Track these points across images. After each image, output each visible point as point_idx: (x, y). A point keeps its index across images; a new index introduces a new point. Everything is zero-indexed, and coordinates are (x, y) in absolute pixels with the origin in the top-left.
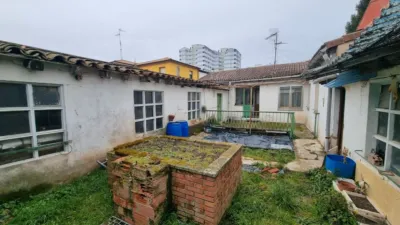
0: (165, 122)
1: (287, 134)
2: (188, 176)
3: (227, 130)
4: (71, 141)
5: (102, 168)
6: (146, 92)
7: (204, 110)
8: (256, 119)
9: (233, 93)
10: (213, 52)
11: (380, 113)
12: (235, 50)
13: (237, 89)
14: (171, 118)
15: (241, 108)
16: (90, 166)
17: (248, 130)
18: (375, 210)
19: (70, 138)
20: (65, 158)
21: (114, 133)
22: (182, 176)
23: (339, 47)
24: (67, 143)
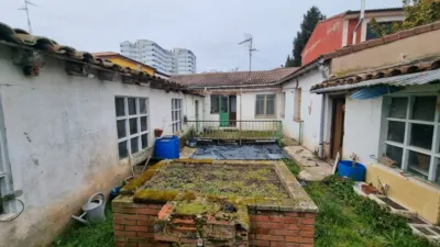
0: (151, 140)
1: (276, 143)
2: (276, 217)
3: (215, 142)
4: (20, 192)
5: (78, 225)
6: (129, 99)
7: (186, 120)
8: (233, 128)
9: (208, 100)
10: (164, 51)
11: (390, 122)
12: (190, 52)
13: (212, 96)
14: (158, 133)
15: (216, 117)
16: (58, 227)
17: (237, 141)
18: (403, 209)
19: (17, 186)
20: (10, 226)
21: (92, 164)
22: (266, 217)
23: (334, 60)
24: (11, 198)
